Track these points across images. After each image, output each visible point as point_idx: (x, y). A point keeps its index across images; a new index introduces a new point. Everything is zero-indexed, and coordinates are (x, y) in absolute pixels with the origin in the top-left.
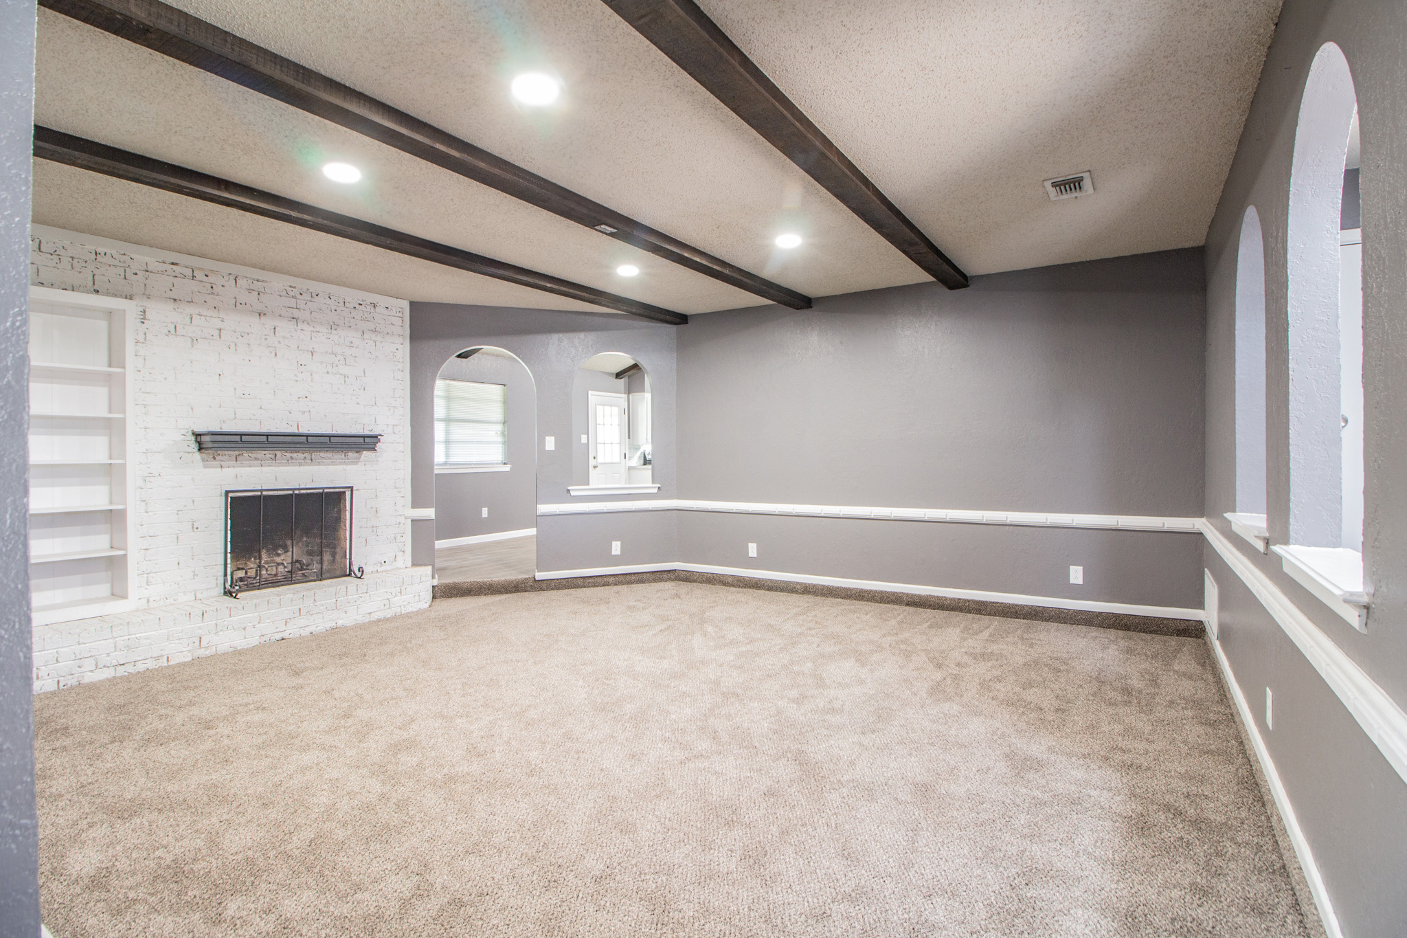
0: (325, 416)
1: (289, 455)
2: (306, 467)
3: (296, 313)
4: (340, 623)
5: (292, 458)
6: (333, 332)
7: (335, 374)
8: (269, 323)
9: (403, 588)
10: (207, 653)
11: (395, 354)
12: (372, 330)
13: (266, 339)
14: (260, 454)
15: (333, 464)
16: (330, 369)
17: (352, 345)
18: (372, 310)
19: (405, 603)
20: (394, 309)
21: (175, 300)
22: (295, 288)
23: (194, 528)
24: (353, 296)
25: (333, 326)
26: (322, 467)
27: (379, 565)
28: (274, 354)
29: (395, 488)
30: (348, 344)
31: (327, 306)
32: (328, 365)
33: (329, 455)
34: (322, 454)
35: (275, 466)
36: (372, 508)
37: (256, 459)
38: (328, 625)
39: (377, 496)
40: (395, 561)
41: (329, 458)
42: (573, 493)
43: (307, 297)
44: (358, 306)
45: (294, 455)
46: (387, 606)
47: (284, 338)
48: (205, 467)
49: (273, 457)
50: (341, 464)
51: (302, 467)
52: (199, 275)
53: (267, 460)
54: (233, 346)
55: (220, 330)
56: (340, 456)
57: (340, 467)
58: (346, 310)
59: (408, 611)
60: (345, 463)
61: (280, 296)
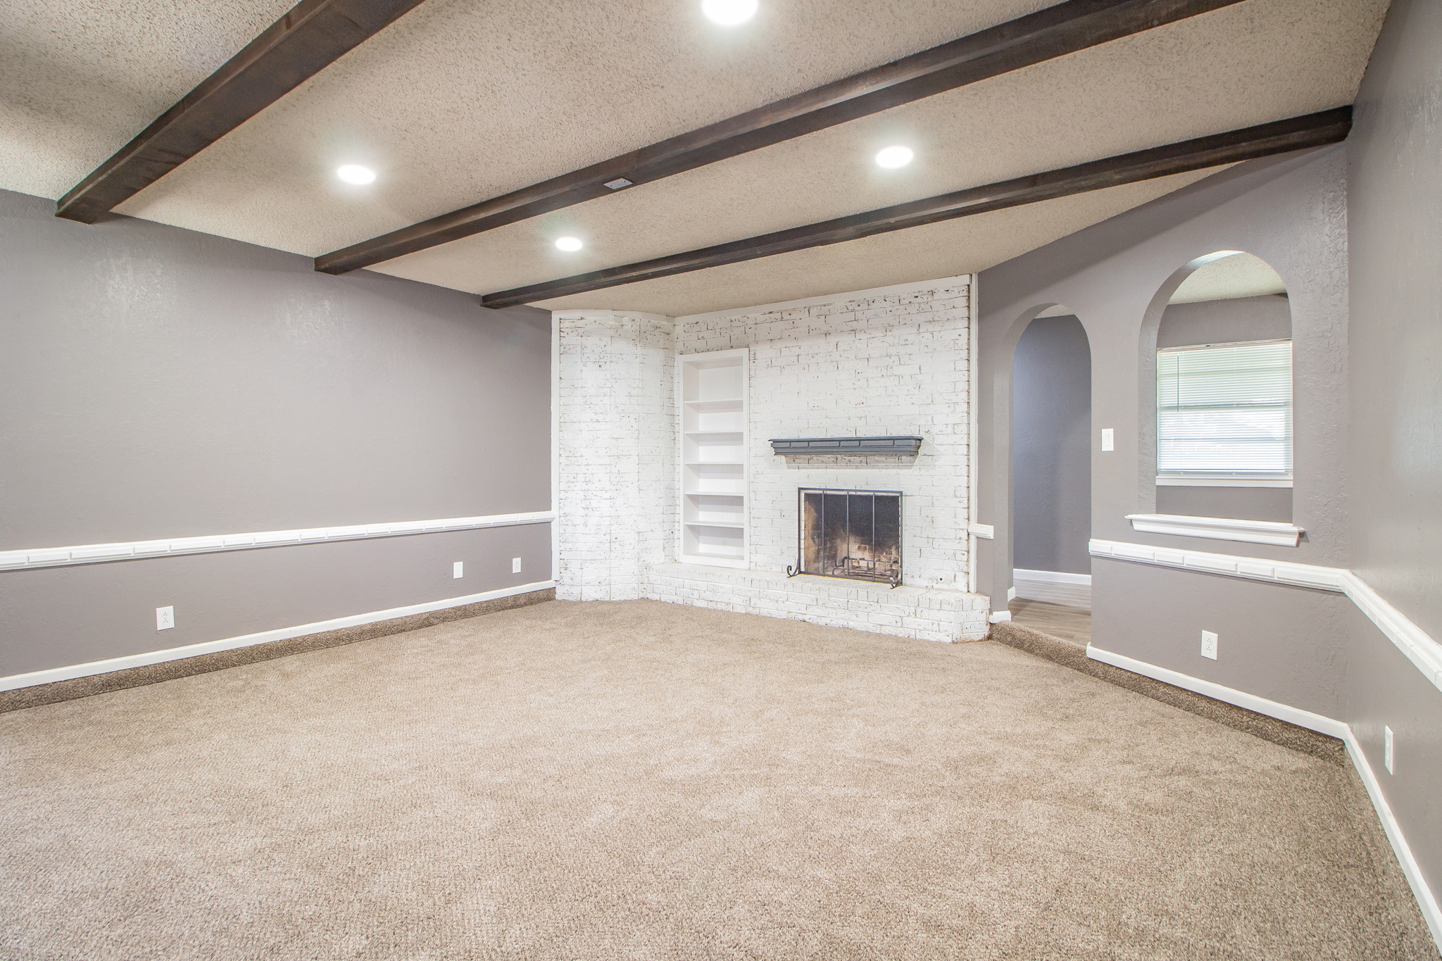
0: (880, 419)
1: (847, 458)
2: (862, 470)
3: (855, 325)
4: (852, 624)
5: (850, 461)
6: (888, 333)
7: (890, 376)
8: (832, 340)
9: (919, 610)
10: (754, 611)
11: (957, 342)
12: (930, 321)
13: (830, 356)
14: (826, 457)
15: (887, 467)
16: (884, 372)
17: (907, 343)
18: (930, 299)
19: (921, 628)
20: (955, 289)
21: (771, 340)
22: (854, 301)
23: (782, 516)
24: (906, 290)
25: (888, 328)
26: (876, 471)
27: (935, 581)
28: (836, 367)
29: (955, 496)
30: (904, 343)
31: (883, 309)
32: (883, 369)
33: (883, 459)
34: (877, 458)
35: (836, 468)
36: (927, 516)
37: (823, 462)
38: (841, 623)
39: (933, 504)
40: (955, 581)
41: (884, 462)
42: (1137, 526)
43: (864, 306)
44: (913, 300)
45: (851, 459)
46: (899, 624)
47: (844, 350)
48: (789, 468)
49: (835, 460)
50: (894, 467)
51: (858, 470)
52: (786, 316)
53: (830, 463)
54: (807, 368)
55: (798, 356)
56: (893, 460)
57: (893, 471)
58: (903, 307)
59: (924, 638)
60: (899, 467)
61: (842, 313)
